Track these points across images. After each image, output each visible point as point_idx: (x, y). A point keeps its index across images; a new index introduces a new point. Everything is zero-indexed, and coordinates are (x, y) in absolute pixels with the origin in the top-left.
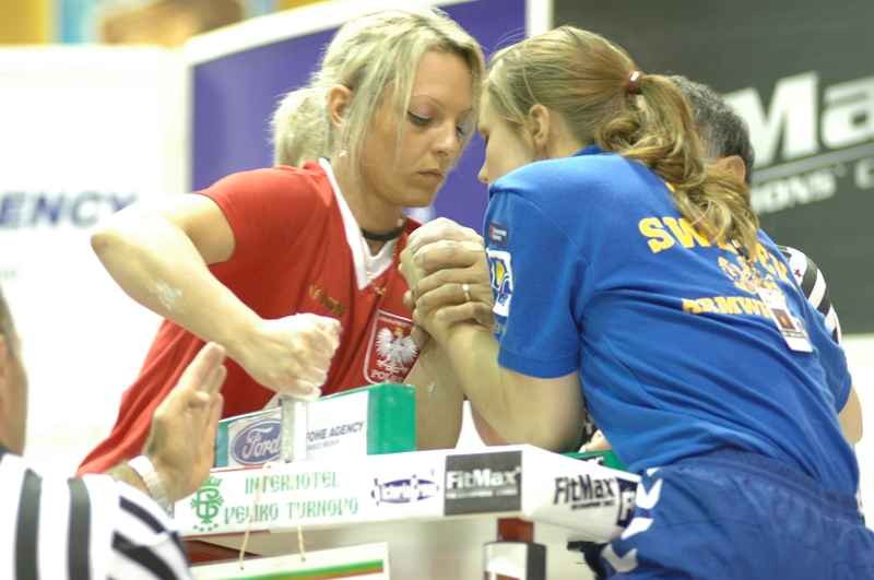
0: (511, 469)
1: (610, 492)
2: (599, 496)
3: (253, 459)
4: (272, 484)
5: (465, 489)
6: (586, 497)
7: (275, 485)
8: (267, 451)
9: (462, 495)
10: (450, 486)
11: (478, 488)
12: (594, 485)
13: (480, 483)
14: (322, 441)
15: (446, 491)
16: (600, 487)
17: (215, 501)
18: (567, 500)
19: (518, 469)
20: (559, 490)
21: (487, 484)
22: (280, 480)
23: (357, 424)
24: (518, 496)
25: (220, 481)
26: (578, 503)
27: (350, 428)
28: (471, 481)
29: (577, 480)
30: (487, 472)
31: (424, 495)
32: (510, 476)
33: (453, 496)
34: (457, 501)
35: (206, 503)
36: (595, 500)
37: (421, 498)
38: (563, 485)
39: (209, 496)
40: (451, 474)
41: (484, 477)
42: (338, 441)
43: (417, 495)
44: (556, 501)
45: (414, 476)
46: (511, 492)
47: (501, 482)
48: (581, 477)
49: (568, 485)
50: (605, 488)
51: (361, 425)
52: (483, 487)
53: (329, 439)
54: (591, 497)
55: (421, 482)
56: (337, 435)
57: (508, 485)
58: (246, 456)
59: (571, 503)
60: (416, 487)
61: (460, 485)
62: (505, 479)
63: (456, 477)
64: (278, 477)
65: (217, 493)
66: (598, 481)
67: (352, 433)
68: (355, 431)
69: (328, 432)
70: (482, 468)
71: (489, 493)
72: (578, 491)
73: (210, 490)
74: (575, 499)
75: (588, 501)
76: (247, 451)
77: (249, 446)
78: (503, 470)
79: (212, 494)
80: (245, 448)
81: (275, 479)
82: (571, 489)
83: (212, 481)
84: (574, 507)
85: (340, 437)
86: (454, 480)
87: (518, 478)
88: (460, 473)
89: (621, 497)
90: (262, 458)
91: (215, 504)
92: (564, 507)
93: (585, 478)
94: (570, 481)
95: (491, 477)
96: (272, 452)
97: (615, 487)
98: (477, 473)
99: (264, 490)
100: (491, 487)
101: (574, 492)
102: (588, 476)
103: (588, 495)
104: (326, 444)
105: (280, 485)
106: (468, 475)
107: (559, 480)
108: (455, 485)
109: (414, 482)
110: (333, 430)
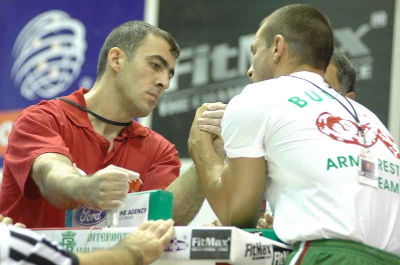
0: (225, 238)
1: (269, 252)
2: (264, 254)
3: (85, 222)
4: (102, 238)
5: (201, 247)
6: (259, 254)
7: (103, 238)
8: (94, 219)
9: (199, 250)
10: (194, 244)
11: (208, 246)
12: (262, 248)
13: (209, 244)
14: (124, 216)
15: (191, 247)
16: (265, 249)
17: (72, 244)
18: (251, 255)
19: (229, 239)
20: (248, 250)
21: (213, 245)
22: (106, 236)
23: (143, 209)
24: (229, 252)
25: (75, 234)
26: (255, 257)
27: (139, 211)
28: (205, 243)
29: (256, 245)
30: (213, 239)
31: (180, 248)
32: (225, 242)
33: (195, 250)
34: (197, 252)
35: (67, 245)
36: (263, 255)
37: (178, 249)
38: (249, 247)
39: (68, 241)
40: (194, 239)
41: (211, 242)
42: (132, 217)
43: (177, 248)
44: (246, 255)
45: (176, 239)
46: (225, 250)
47: (220, 245)
48: (257, 244)
49: (252, 248)
50: (267, 250)
51: (145, 210)
52: (211, 246)
53: (127, 215)
54: (261, 254)
55: (179, 242)
56: (132, 214)
57: (224, 246)
58: (82, 220)
59: (252, 256)
60: (176, 244)
61: (199, 245)
62: (222, 243)
63: (197, 240)
64: (105, 234)
65: (73, 240)
66: (264, 246)
67: (141, 214)
68: (142, 213)
69: (127, 212)
70: (210, 237)
71: (214, 250)
72: (256, 250)
73: (69, 238)
74: (254, 254)
75: (260, 256)
76: (83, 218)
77: (84, 215)
78: (221, 239)
79: (71, 240)
80: (81, 216)
81: (103, 235)
82: (253, 250)
83: (71, 234)
84: (254, 259)
85: (134, 215)
86: (196, 242)
87: (229, 243)
88: (200, 239)
89: (274, 254)
90: (90, 222)
91: (72, 246)
92: (249, 258)
93: (259, 244)
94: (253, 246)
95: (215, 242)
96: (96, 219)
97: (271, 249)
98: (208, 239)
99: (98, 240)
100: (215, 246)
101: (254, 251)
102: (260, 243)
103: (260, 253)
104: (126, 218)
105: (106, 238)
106: (203, 240)
107: (248, 245)
108: (196, 244)
109: (175, 241)
110: (130, 211)
